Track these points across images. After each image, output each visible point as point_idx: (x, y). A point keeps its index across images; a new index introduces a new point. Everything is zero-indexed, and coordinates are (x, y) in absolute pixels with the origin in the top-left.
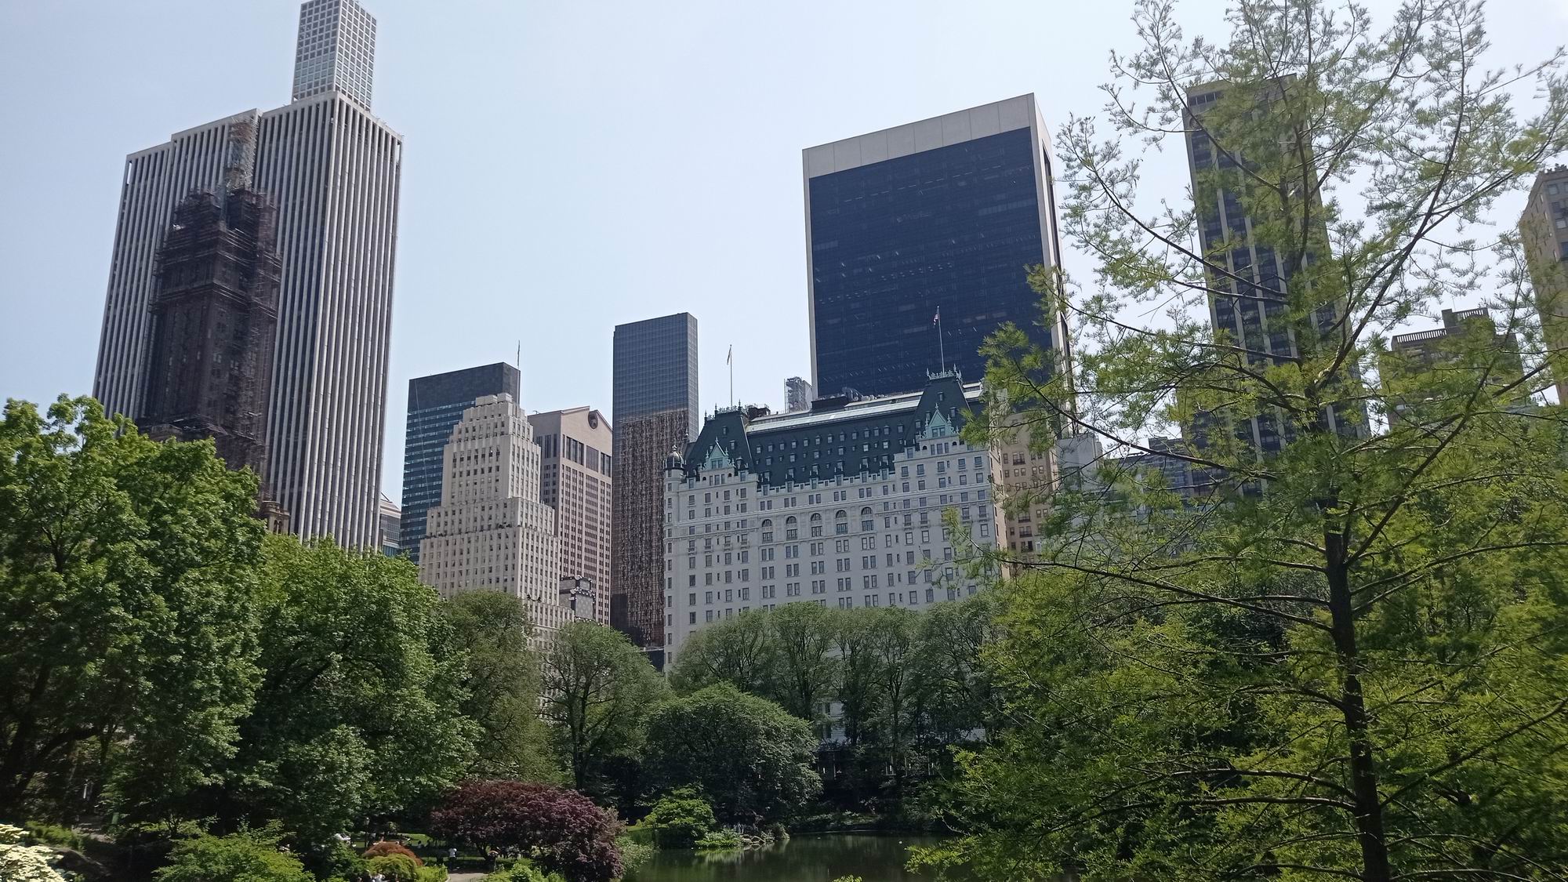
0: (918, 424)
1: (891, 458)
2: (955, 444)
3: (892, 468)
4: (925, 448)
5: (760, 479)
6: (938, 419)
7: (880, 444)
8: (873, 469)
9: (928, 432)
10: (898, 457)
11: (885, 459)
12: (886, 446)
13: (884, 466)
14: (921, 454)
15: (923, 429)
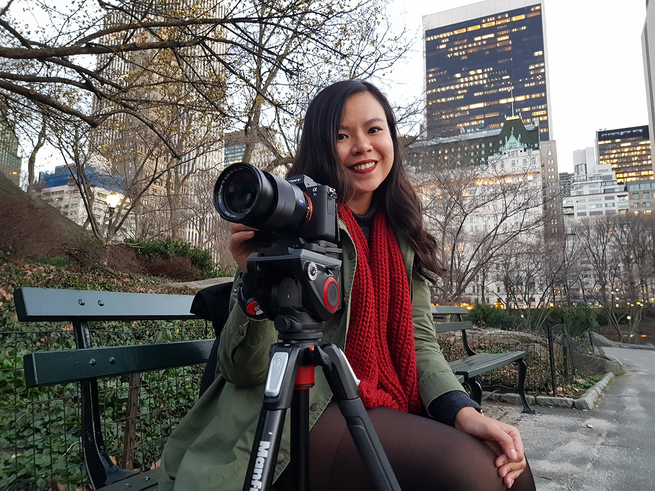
0: (501, 142)
1: (486, 159)
2: (521, 151)
3: (487, 163)
4: (505, 153)
6: (512, 139)
7: (480, 152)
8: (477, 164)
9: (507, 145)
10: (490, 158)
11: (483, 159)
12: (483, 152)
13: (483, 163)
14: (504, 157)
15: (504, 144)
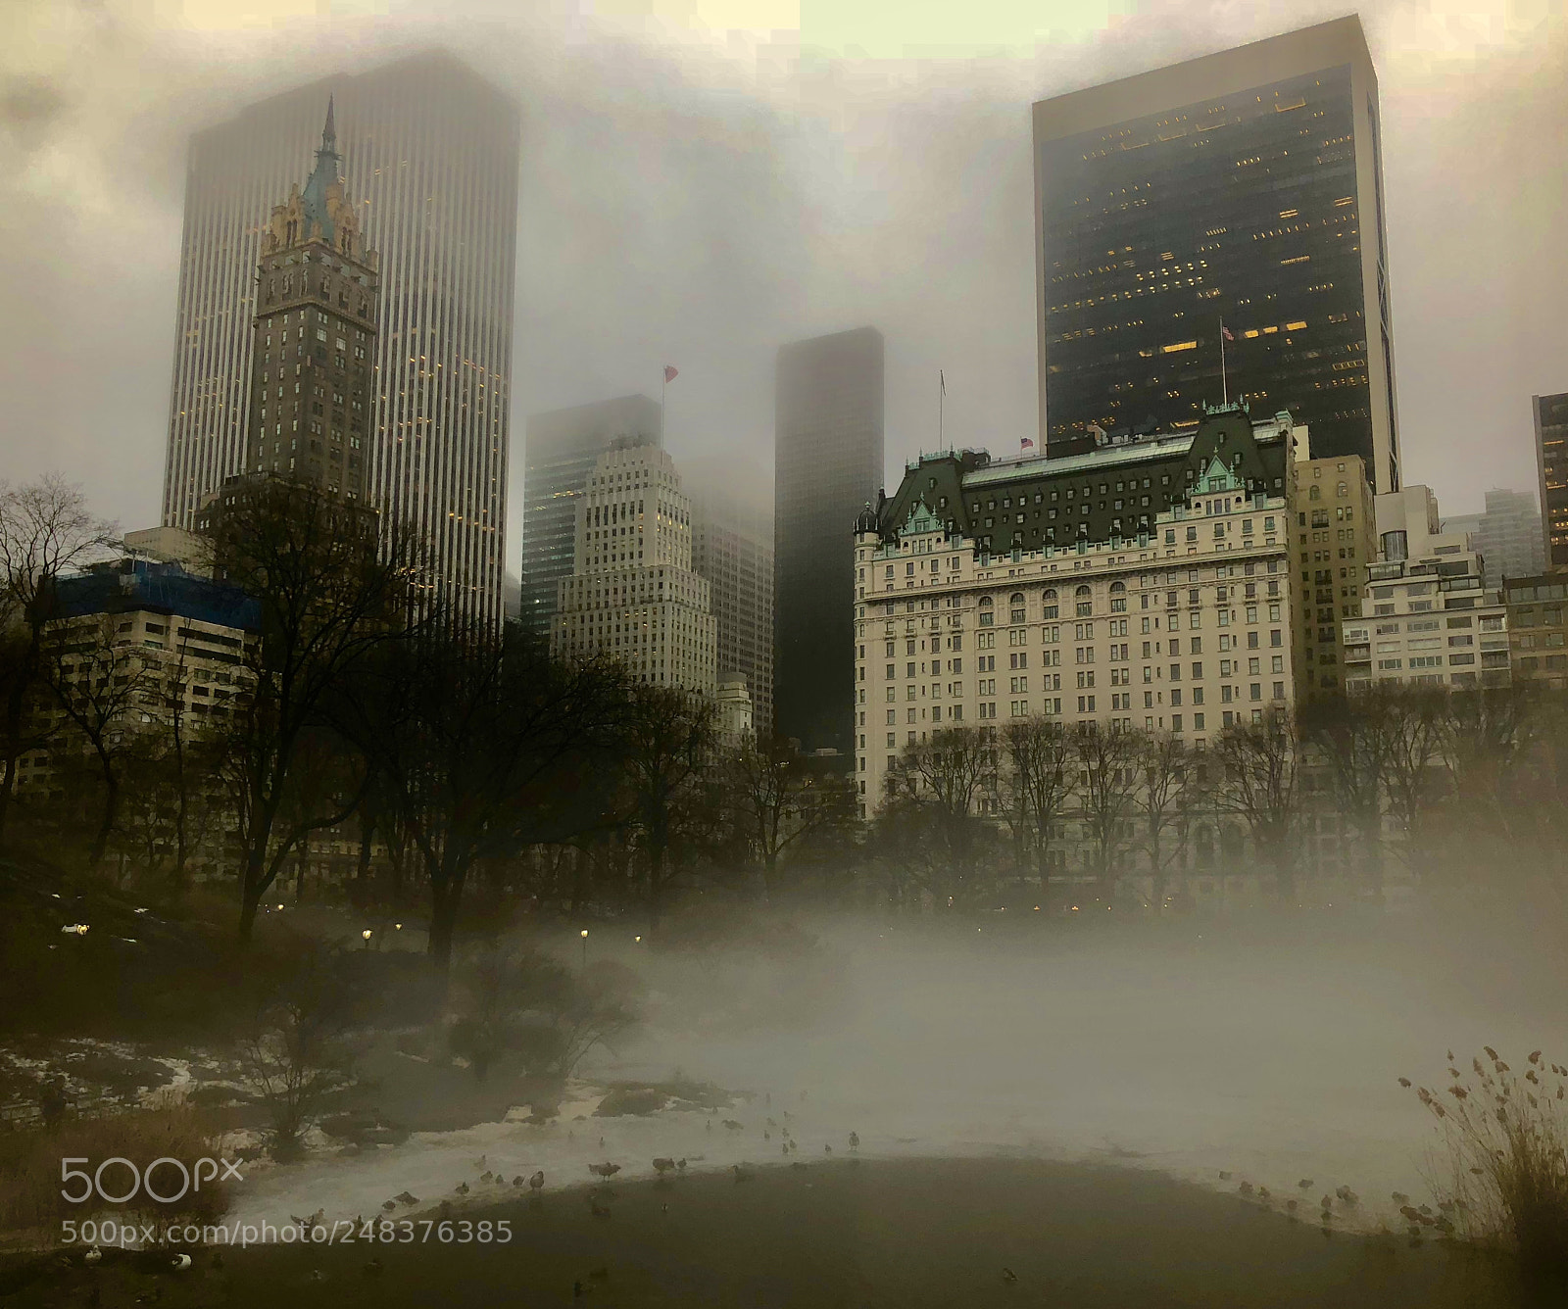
0: (1190, 474)
1: (1151, 518)
2: (1239, 500)
3: (1152, 532)
4: (1198, 505)
5: (977, 544)
6: (1217, 468)
7: (1138, 500)
8: (1127, 535)
9: (1204, 486)
10: (1161, 518)
11: (1144, 520)
12: (1145, 501)
13: (1143, 529)
14: (1193, 513)
